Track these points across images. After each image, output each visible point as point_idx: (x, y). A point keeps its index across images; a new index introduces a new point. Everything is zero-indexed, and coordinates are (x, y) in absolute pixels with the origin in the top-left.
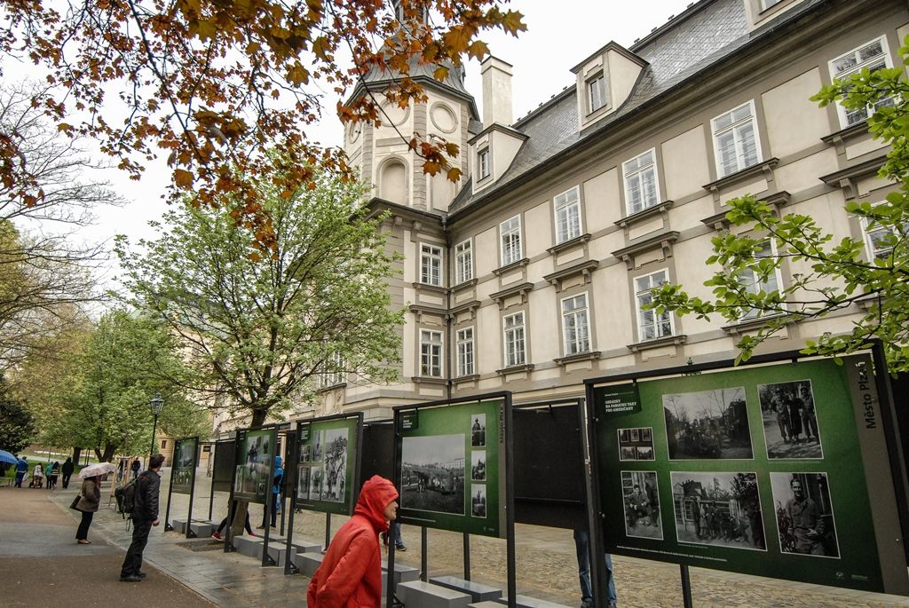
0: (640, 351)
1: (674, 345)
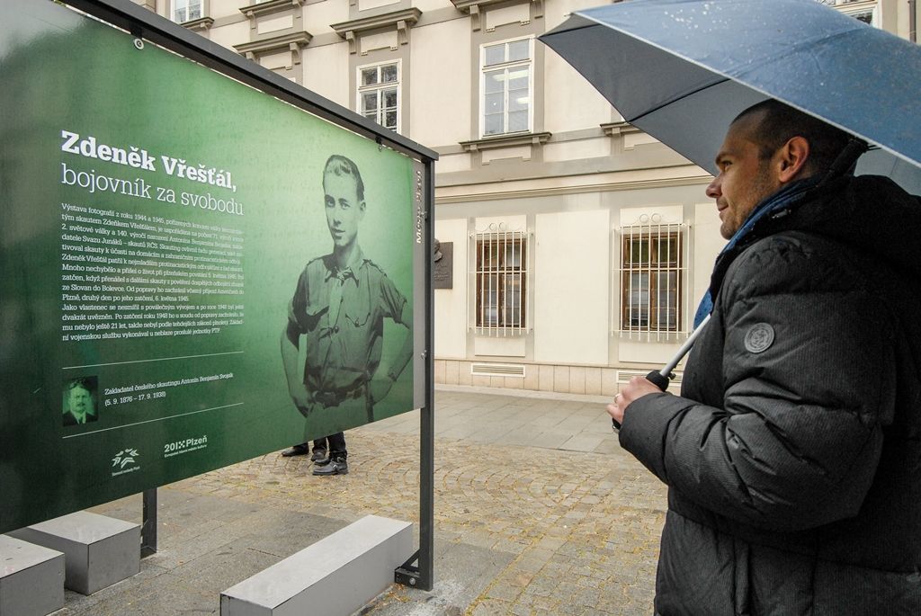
0: (480, 150)
1: (531, 144)
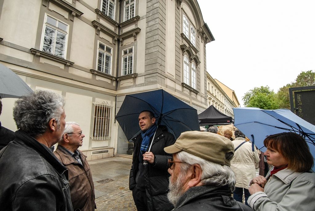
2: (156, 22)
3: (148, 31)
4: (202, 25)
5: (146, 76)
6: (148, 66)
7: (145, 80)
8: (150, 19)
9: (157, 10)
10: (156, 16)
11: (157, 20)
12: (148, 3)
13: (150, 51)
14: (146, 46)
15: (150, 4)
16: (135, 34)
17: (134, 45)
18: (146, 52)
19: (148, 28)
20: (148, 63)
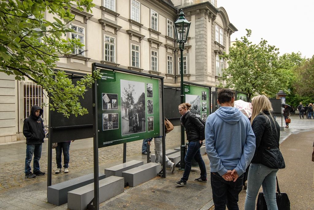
2: (202, 43)
3: (197, 48)
4: (228, 24)
5: (197, 76)
6: (198, 70)
7: (196, 79)
8: (198, 40)
9: (203, 36)
10: (202, 39)
11: (203, 42)
12: (196, 29)
13: (199, 61)
14: (196, 58)
15: (197, 30)
16: (188, 49)
17: (187, 55)
18: (196, 61)
19: (197, 46)
20: (197, 68)
